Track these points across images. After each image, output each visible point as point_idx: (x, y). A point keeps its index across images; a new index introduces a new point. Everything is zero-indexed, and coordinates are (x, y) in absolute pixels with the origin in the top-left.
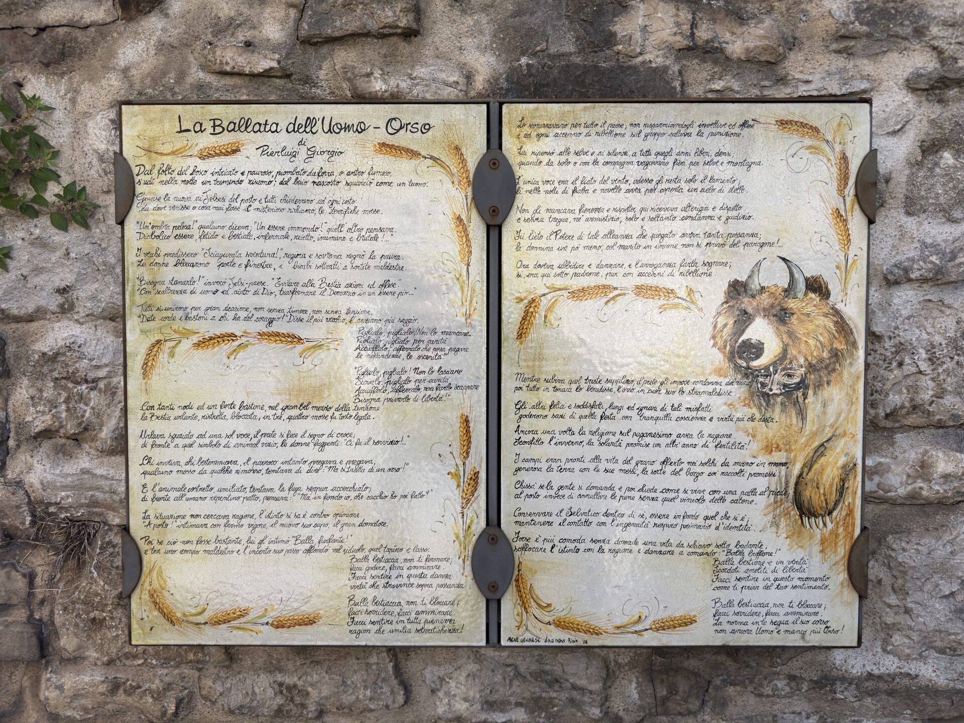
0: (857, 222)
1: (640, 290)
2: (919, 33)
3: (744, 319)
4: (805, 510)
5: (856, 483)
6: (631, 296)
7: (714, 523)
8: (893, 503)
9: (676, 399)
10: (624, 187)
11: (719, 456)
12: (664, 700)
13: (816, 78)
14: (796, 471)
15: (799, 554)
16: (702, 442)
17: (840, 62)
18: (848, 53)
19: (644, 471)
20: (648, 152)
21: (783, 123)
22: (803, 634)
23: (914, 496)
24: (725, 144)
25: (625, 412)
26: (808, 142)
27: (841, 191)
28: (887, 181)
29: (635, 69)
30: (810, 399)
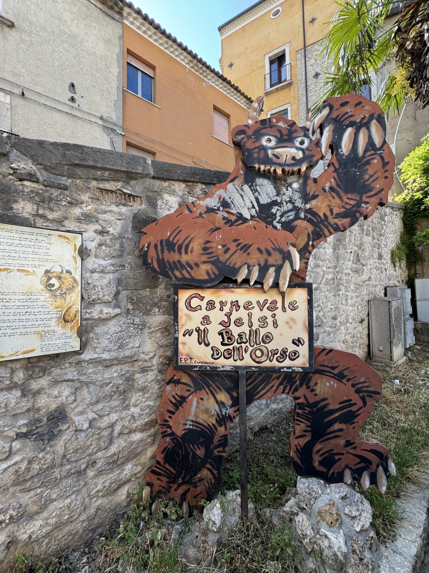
0: (79, 259)
1: (18, 270)
2: (97, 221)
3: (49, 278)
4: (66, 321)
5: (79, 315)
6: (16, 272)
7: (41, 326)
8: (95, 320)
9: (30, 297)
10: (13, 245)
11: (43, 310)
12: (31, 375)
13: (72, 227)
14: (64, 313)
15: (64, 331)
16: (37, 307)
17: (78, 224)
18: (81, 223)
19: (20, 315)
20: (21, 238)
21: (60, 236)
22: (66, 349)
23: (100, 318)
24: (44, 239)
25: (13, 300)
26: (66, 240)
27: (75, 252)
28: (90, 251)
29: (20, 217)
30: (67, 296)
